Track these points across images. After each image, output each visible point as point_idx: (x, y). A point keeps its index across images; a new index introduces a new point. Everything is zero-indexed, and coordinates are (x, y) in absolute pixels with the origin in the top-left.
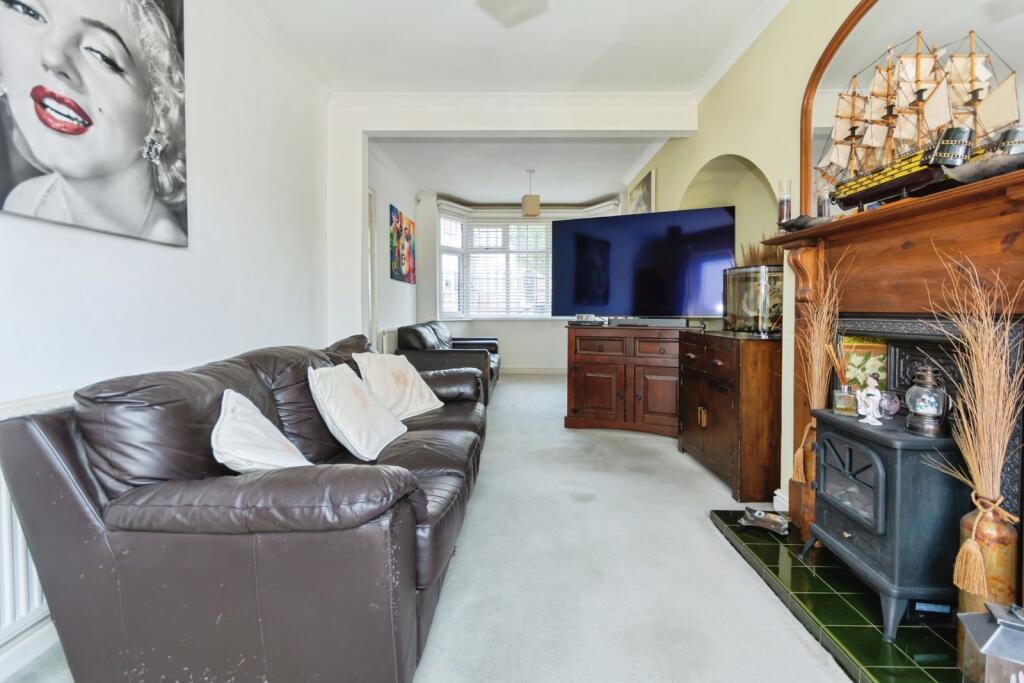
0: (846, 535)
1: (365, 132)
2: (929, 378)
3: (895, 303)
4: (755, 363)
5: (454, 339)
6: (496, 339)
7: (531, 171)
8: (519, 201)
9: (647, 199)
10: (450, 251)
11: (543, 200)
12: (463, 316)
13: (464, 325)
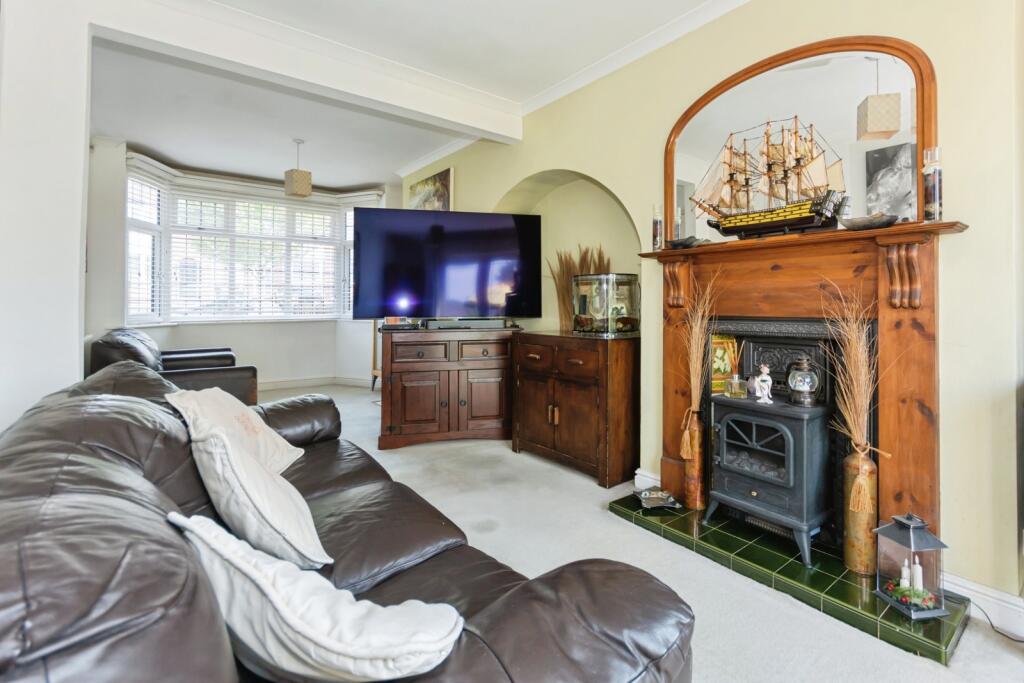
0: (754, 494)
1: (92, 26)
2: (805, 365)
3: (767, 310)
4: (617, 360)
5: (163, 353)
6: (229, 350)
7: (299, 142)
8: (281, 176)
9: (443, 196)
10: (142, 227)
11: (317, 180)
12: (160, 319)
13: (165, 332)
